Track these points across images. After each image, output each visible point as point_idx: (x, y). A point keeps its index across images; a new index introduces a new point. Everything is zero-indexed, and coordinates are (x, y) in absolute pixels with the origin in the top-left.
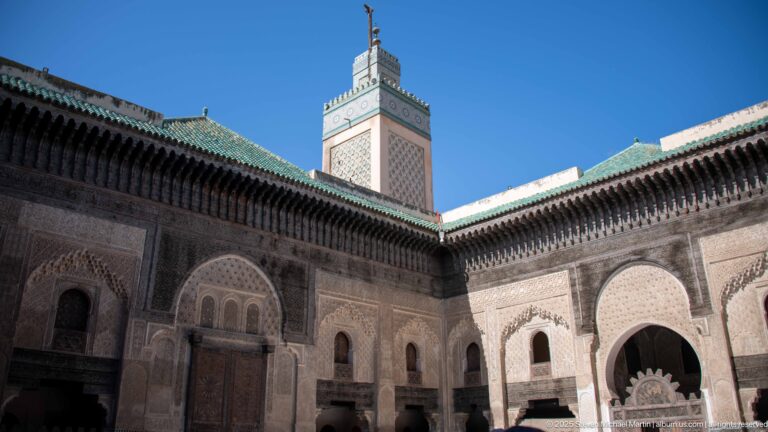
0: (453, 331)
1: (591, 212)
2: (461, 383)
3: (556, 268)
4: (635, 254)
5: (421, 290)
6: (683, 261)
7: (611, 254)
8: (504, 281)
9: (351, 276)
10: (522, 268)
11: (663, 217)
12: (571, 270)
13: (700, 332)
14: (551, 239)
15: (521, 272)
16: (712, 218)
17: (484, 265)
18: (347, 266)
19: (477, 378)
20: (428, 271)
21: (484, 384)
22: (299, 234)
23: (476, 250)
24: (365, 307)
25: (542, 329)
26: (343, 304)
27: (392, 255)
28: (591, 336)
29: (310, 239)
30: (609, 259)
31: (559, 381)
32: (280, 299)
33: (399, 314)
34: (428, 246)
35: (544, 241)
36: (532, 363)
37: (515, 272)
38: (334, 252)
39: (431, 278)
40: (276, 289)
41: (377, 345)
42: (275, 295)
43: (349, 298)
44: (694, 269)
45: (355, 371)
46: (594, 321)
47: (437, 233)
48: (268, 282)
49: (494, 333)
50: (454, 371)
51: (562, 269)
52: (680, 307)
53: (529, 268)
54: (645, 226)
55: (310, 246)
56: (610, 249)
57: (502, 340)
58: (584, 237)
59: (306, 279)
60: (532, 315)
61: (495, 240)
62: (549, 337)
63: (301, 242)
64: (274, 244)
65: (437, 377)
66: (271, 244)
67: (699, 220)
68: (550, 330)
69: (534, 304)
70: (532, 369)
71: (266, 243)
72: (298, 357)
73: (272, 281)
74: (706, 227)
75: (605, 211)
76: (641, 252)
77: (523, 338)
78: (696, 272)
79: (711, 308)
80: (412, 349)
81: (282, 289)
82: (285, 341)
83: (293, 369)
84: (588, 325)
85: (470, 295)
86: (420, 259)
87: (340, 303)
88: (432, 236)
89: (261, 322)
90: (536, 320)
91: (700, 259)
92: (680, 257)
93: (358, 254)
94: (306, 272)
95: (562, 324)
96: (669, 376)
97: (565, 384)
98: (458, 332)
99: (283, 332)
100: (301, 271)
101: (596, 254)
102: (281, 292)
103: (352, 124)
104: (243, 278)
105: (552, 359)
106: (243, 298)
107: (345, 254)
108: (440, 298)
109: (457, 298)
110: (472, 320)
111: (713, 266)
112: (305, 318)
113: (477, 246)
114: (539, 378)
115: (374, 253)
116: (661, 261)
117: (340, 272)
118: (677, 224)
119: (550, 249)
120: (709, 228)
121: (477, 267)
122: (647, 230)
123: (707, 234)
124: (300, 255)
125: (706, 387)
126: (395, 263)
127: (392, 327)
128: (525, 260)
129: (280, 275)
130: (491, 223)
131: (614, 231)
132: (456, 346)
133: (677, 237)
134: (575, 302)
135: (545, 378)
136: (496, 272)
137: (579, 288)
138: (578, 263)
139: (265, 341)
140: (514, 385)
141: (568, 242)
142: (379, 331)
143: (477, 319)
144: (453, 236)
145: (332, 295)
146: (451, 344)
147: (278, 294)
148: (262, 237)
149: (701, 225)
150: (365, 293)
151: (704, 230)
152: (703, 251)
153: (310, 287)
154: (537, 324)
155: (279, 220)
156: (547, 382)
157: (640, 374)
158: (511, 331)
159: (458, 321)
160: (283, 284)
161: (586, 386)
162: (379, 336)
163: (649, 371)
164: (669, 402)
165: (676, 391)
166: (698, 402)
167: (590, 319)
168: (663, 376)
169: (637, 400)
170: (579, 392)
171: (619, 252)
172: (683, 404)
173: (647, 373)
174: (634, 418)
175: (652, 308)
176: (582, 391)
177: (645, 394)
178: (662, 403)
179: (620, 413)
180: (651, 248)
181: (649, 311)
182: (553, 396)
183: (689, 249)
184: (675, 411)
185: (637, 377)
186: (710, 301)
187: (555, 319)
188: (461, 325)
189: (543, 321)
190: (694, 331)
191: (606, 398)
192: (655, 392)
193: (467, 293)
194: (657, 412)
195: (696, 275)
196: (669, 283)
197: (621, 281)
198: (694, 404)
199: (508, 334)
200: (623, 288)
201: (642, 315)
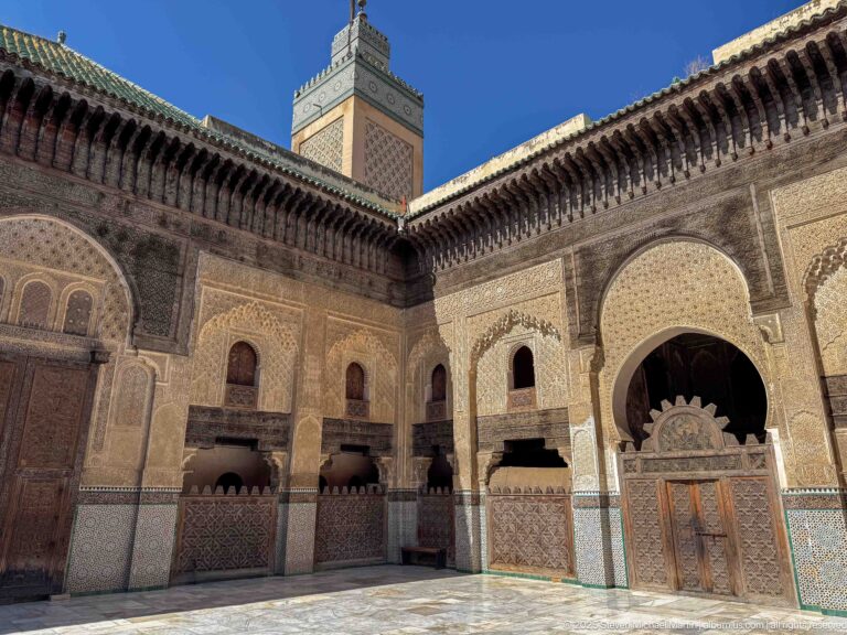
0: (414, 349)
1: (599, 170)
2: (422, 417)
3: (545, 257)
4: (664, 226)
5: (373, 294)
6: (740, 229)
7: (627, 229)
8: (477, 280)
9: (260, 266)
10: (501, 260)
11: (710, 165)
12: (566, 258)
13: (766, 336)
14: (541, 217)
15: (500, 266)
16: (794, 157)
17: (454, 262)
18: (254, 252)
19: (442, 410)
20: (385, 271)
21: (448, 418)
22: (171, 199)
23: (446, 243)
24: (282, 310)
25: (524, 343)
26: (244, 302)
27: (330, 245)
28: (591, 349)
29: (191, 208)
30: (623, 237)
31: (545, 413)
32: (131, 286)
33: (337, 323)
34: (383, 237)
35: (531, 221)
36: (510, 389)
37: (493, 266)
38: (232, 231)
39: (389, 281)
40: (125, 273)
41: (299, 360)
42: (123, 281)
43: (255, 296)
44: (760, 240)
45: (261, 395)
46: (598, 327)
47: (395, 221)
48: (112, 261)
49: (462, 350)
50: (415, 402)
51: (554, 258)
52: (733, 302)
53: (510, 260)
54: (681, 181)
55: (190, 218)
56: (626, 221)
57: (473, 359)
58: (587, 210)
59: (181, 262)
60: (512, 324)
61: (469, 226)
62: (534, 352)
63: (175, 210)
64: (125, 208)
65: (391, 409)
66: (119, 206)
67: (772, 163)
68: (536, 343)
69: (514, 308)
70: (508, 395)
71: (109, 204)
72: (158, 371)
73: (118, 261)
74: (782, 172)
75: (620, 169)
76: (673, 221)
77: (502, 354)
78: (762, 243)
79: (786, 299)
80: (356, 371)
81: (136, 273)
82: (136, 348)
83: (148, 390)
84: (588, 333)
85: (436, 301)
86: (373, 255)
87: (239, 301)
88: (387, 224)
89: (93, 318)
90: (518, 330)
91: (771, 222)
92: (736, 222)
93: (274, 238)
94: (182, 253)
95: (552, 334)
96: (712, 407)
97: (553, 418)
98: (421, 351)
99: (132, 334)
100: (173, 250)
101: (603, 232)
102: (132, 277)
103: (323, 112)
104: (62, 252)
105: (536, 383)
106: (62, 281)
107: (251, 235)
108: (401, 308)
109: (421, 306)
110: (436, 332)
111: (794, 231)
112: (174, 317)
113: (446, 236)
114: (518, 410)
115: (301, 239)
116: (705, 232)
117: (242, 259)
118: (735, 172)
119: (539, 231)
120: (791, 173)
121: (446, 265)
122: (683, 188)
123: (782, 183)
124: (172, 228)
125: (774, 425)
126: (334, 255)
127: (324, 339)
128: (506, 250)
129: (132, 253)
130: (462, 202)
131: (632, 196)
132: (418, 368)
133: (732, 194)
134: (570, 303)
135: (526, 409)
136: (468, 269)
137: (576, 282)
138: (577, 246)
139: (100, 345)
140: (486, 419)
141: (565, 219)
142: (302, 342)
143: (443, 331)
144: (415, 223)
145: (225, 289)
146: (413, 365)
147: (127, 279)
148: (102, 195)
149: (773, 171)
150: (282, 290)
151: (779, 177)
152: (776, 209)
153: (187, 274)
154: (519, 334)
155: (135, 174)
156: (530, 415)
157: (665, 404)
158: (483, 346)
159: (421, 335)
160: (137, 265)
161: (582, 422)
162: (302, 350)
163: (680, 399)
164: (712, 447)
165: (724, 430)
166: (761, 448)
167: (590, 325)
168: (702, 407)
169: (661, 443)
170: (573, 430)
171: (638, 225)
172: (735, 451)
173: (677, 404)
174: (656, 470)
175: (688, 304)
176: (577, 428)
177: (674, 435)
178: (699, 447)
179: (634, 463)
180: (688, 215)
181: (682, 310)
182: (535, 435)
183: (752, 210)
184: (720, 461)
185: (660, 409)
186: (785, 288)
187: (542, 327)
188: (424, 341)
189: (527, 331)
190: (756, 336)
191: (613, 439)
192: (689, 432)
193: (433, 298)
194: (691, 462)
195: (763, 248)
196: (717, 265)
197: (638, 269)
198: (753, 451)
199: (481, 349)
200: (643, 277)
201: (671, 316)
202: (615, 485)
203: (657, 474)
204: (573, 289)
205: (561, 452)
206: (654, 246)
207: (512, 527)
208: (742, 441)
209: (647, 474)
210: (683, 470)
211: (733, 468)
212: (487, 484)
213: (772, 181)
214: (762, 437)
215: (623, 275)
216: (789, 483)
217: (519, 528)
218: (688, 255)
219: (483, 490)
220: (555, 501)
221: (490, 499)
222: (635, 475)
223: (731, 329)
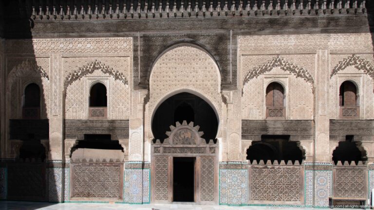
0: (14, 70)
3: (122, 34)
4: (189, 37)
6: (223, 49)
7: (170, 33)
8: (71, 34)
12: (135, 38)
13: (225, 100)
15: (89, 30)
16: (249, 23)
17: (52, 16)
28: (145, 92)
30: (168, 36)
31: (113, 121)
36: (90, 106)
37: (83, 28)
44: (231, 57)
46: (148, 81)
49: (58, 77)
51: (127, 36)
52: (213, 82)
53: (97, 28)
54: (201, 17)
56: (170, 28)
57: (65, 85)
60: (95, 68)
62: (108, 88)
67: (241, 23)
68: (109, 83)
69: (99, 59)
70: (89, 110)
74: (244, 29)
76: (194, 36)
77: (85, 85)
78: (231, 59)
79: (236, 86)
84: (143, 83)
85: (35, 40)
90: (98, 72)
91: (236, 50)
92: (221, 47)
95: (121, 79)
96: (198, 127)
97: (117, 125)
101: (158, 30)
105: (108, 104)
110: (35, 63)
111: (244, 57)
114: (95, 118)
116: (208, 47)
118: (224, 22)
120: (247, 30)
121: (44, 17)
122: (201, 21)
123: (243, 34)
125: (221, 136)
128: (93, 21)
131: (175, 15)
132: (15, 83)
133: (222, 31)
134: (135, 65)
135: (100, 118)
137: (139, 53)
138: (143, 33)
140: (73, 121)
141: (136, 16)
143: (40, 62)
146: (11, 80)
149: (241, 27)
151: (242, 31)
152: (239, 45)
154: (98, 76)
156: (102, 122)
157: (178, 123)
158: (74, 78)
161: (137, 128)
163: (185, 122)
164: (195, 144)
165: (201, 137)
166: (214, 145)
167: (146, 79)
168: (194, 126)
169: (173, 141)
170: (131, 131)
171: (177, 32)
172: (204, 146)
173: (183, 124)
174: (169, 153)
175: (193, 79)
176: (134, 131)
177: (179, 137)
178: (190, 144)
179: (159, 149)
180: (202, 35)
181: (191, 81)
182: (106, 133)
183: (230, 42)
184: (198, 150)
185: (175, 126)
186: (236, 81)
187: (116, 74)
188: (23, 65)
189: (104, 75)
190: (220, 99)
191: (149, 137)
192: (186, 137)
193: (31, 37)
194: (186, 150)
195: (231, 61)
196: (209, 63)
197: (173, 55)
198: (211, 146)
199: (71, 80)
200: (174, 61)
201: (185, 83)
202: (148, 159)
203: (170, 154)
204: (137, 57)
205: (121, 142)
206: (182, 46)
207: (87, 179)
208: (208, 142)
209: (165, 154)
210: (181, 153)
211: (202, 153)
212: (71, 157)
213: (239, 32)
214: (215, 141)
215: (164, 56)
216: (223, 159)
217: (91, 179)
218: (197, 55)
219: (68, 160)
220: (115, 166)
221: (73, 165)
222: (159, 154)
223: (210, 94)
